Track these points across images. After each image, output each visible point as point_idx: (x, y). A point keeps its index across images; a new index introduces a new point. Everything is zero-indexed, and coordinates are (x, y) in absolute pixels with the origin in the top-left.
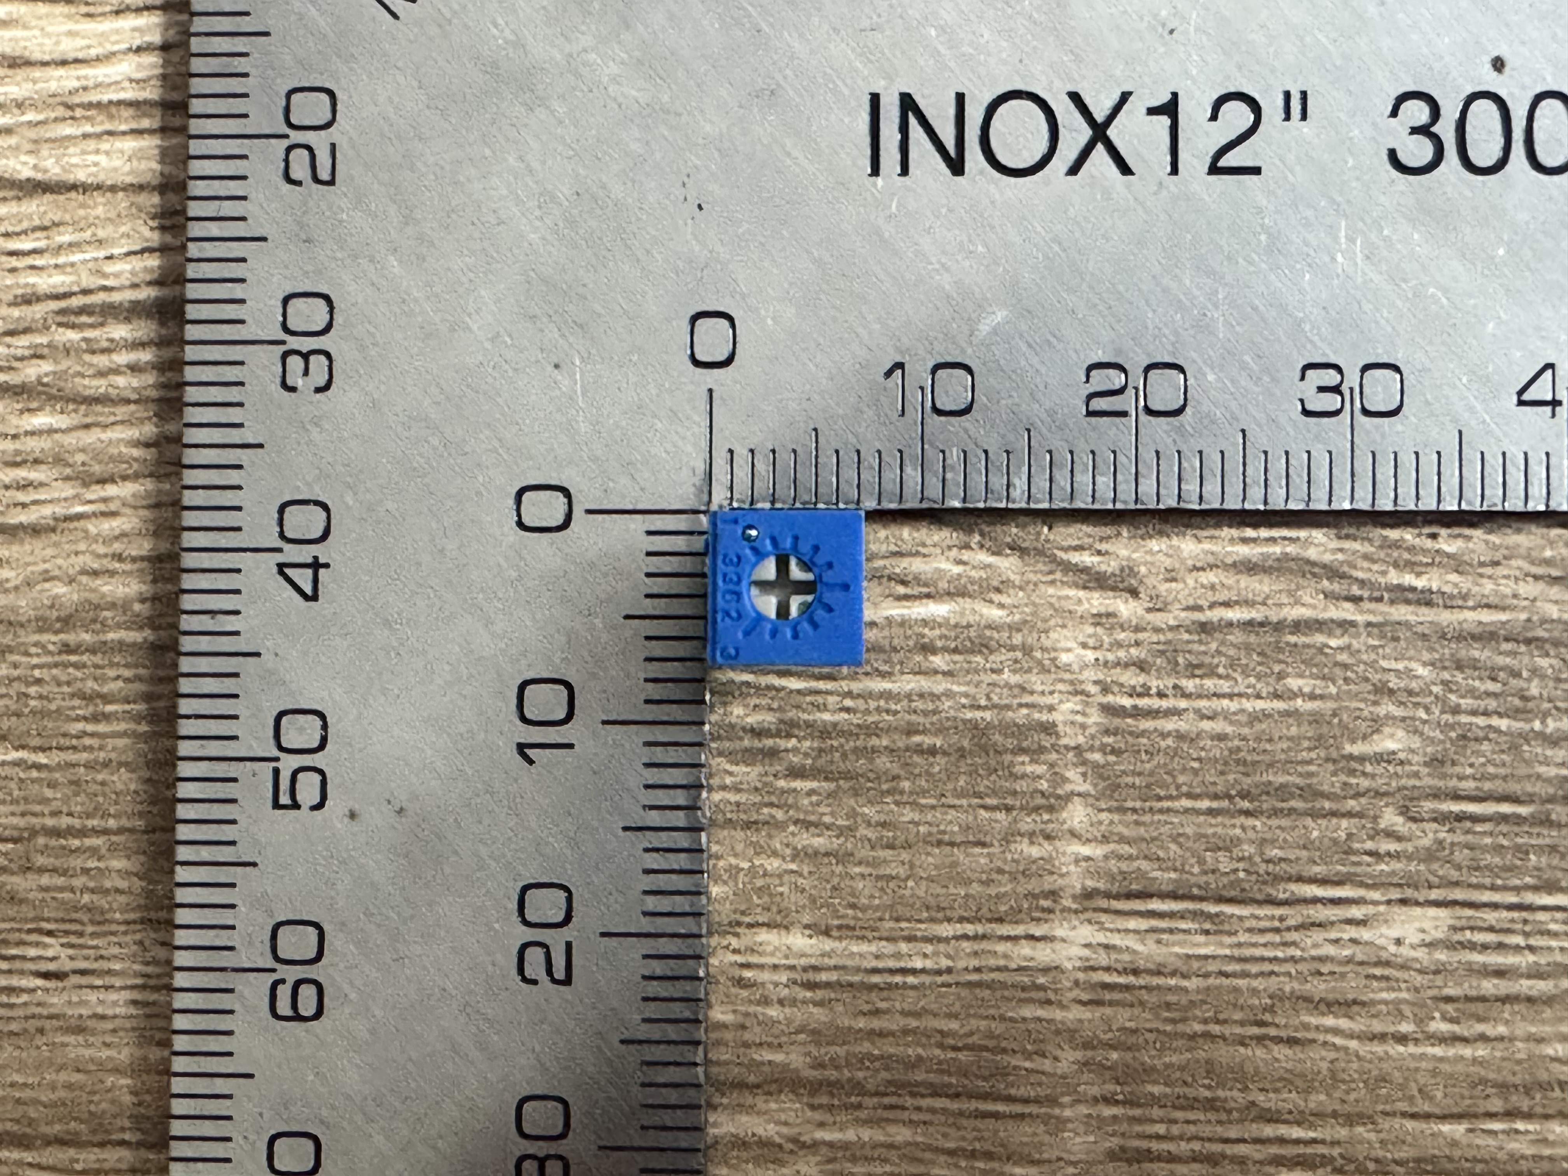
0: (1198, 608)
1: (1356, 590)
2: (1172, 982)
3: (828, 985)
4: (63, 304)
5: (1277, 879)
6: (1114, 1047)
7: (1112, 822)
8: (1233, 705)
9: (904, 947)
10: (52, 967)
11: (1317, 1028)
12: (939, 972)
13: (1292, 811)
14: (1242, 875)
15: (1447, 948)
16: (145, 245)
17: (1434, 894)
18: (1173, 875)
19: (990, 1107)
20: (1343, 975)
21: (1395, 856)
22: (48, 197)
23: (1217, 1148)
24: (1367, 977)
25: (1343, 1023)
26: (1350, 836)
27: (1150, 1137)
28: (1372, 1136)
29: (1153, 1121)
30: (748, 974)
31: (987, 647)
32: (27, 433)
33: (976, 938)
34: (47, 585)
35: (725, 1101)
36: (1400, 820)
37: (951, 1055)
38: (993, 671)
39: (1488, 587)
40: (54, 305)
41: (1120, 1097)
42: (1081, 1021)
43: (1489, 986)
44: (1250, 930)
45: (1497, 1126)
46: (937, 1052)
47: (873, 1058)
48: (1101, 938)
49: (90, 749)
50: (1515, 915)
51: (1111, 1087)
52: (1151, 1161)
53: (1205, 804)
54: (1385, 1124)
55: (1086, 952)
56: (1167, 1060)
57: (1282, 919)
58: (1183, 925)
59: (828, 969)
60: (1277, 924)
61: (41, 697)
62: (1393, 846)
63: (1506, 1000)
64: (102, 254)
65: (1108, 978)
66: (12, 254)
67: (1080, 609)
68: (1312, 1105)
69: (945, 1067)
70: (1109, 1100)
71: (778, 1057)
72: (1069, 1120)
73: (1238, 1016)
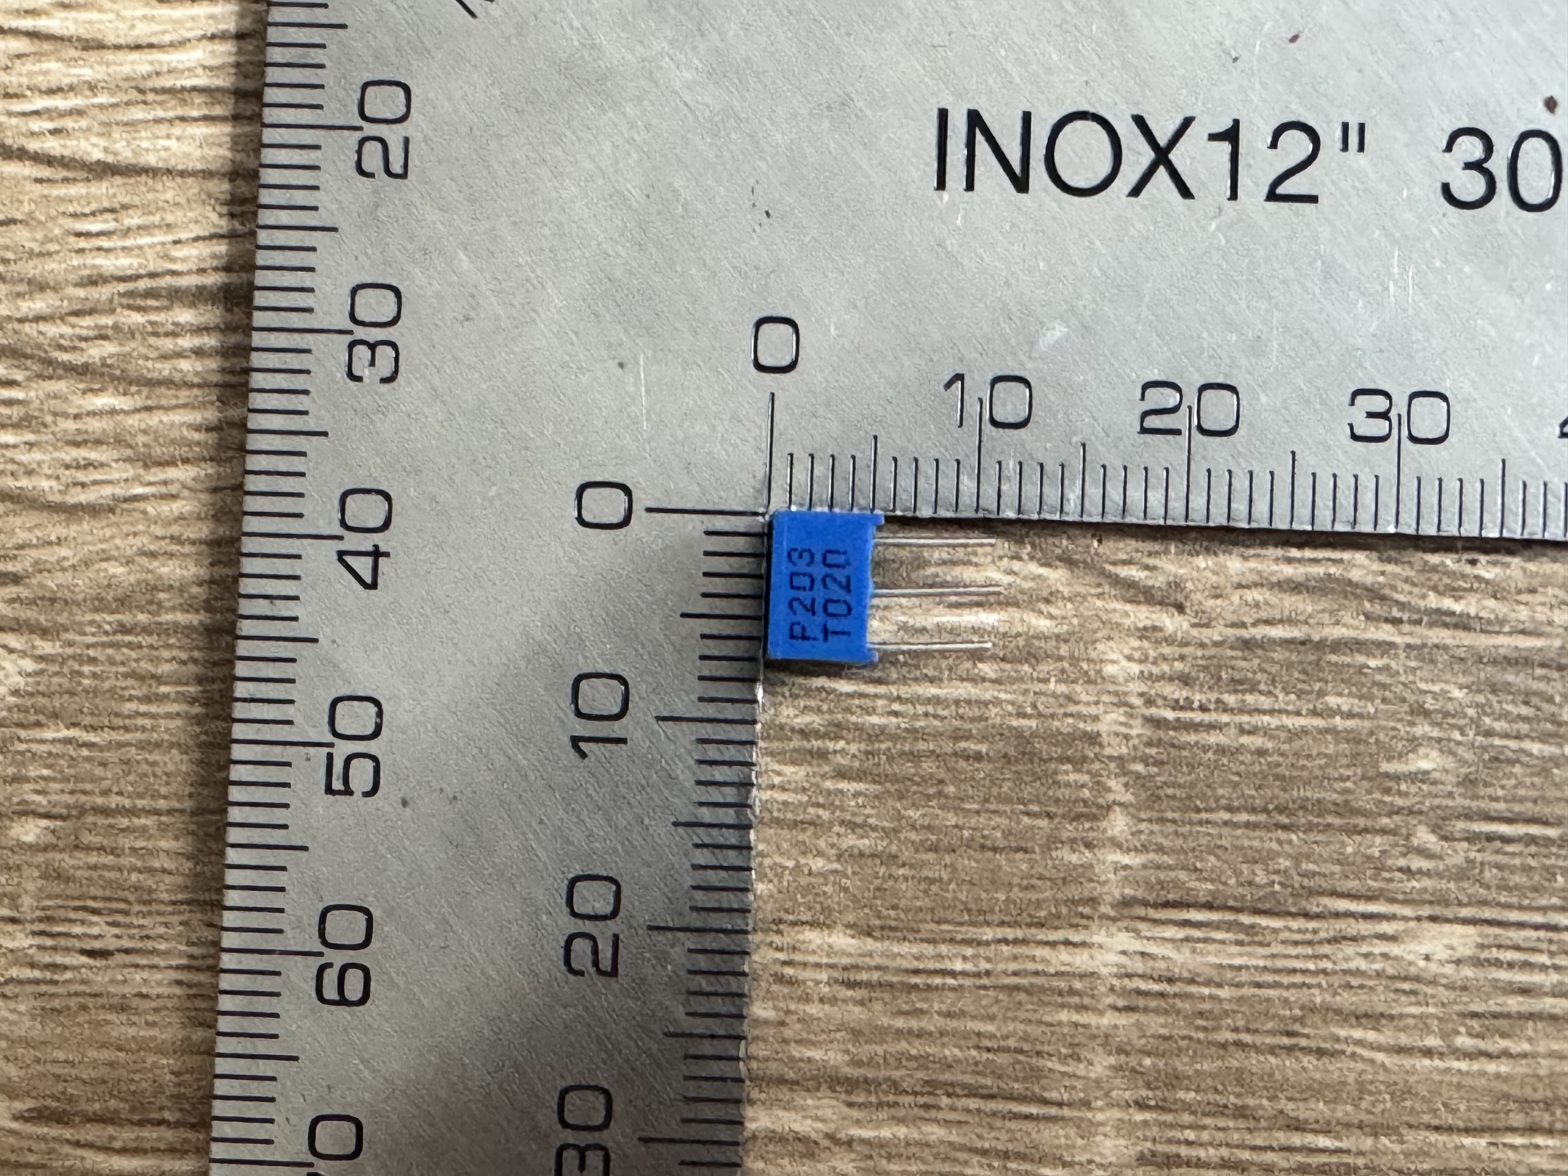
0: (1243, 625)
1: (1396, 613)
2: (1206, 991)
3: (869, 985)
4: (130, 286)
5: (1312, 893)
6: (1149, 1054)
7: (1152, 832)
8: (1271, 721)
9: (943, 949)
10: (97, 945)
11: (1346, 1040)
12: (978, 975)
13: (1329, 826)
14: (1277, 887)
15: (1475, 965)
16: (213, 231)
17: (1465, 912)
18: (1210, 886)
19: (1024, 1109)
20: (1371, 989)
21: (1428, 874)
22: (118, 180)
23: (1246, 1155)
24: (1397, 991)
25: (1371, 1036)
26: (1383, 852)
27: (1179, 1142)
28: (1397, 1148)
29: (1183, 1127)
30: (789, 971)
31: (1035, 657)
32: (89, 414)
33: (1016, 942)
34: (104, 565)
35: (763, 1096)
36: (1433, 838)
37: (985, 1056)
38: (1040, 680)
39: (1523, 613)
40: (122, 287)
41: (1152, 1103)
42: (1116, 1027)
43: (1514, 1003)
44: (1283, 942)
45: (1518, 1141)
46: (974, 1053)
47: (911, 1058)
48: (1137, 945)
49: (144, 729)
50: (1542, 934)
51: (1144, 1093)
52: (1179, 1166)
53: (1244, 817)
54: (1410, 1136)
55: (1123, 959)
56: (1198, 1066)
57: (1315, 932)
58: (1219, 935)
59: (869, 968)
60: (1309, 936)
61: (95, 676)
62: (1425, 864)
63: (1531, 1016)
64: (170, 238)
65: (1143, 985)
66: (79, 235)
67: (1127, 622)
68: (1339, 1115)
69: (980, 1068)
70: (1141, 1105)
71: (817, 1054)
72: (1102, 1124)
73: (1270, 1025)
